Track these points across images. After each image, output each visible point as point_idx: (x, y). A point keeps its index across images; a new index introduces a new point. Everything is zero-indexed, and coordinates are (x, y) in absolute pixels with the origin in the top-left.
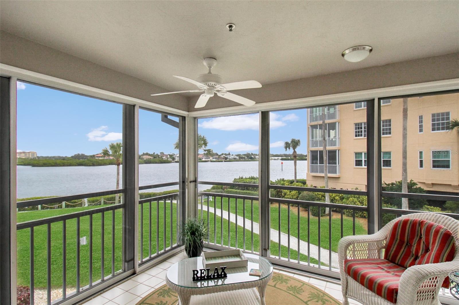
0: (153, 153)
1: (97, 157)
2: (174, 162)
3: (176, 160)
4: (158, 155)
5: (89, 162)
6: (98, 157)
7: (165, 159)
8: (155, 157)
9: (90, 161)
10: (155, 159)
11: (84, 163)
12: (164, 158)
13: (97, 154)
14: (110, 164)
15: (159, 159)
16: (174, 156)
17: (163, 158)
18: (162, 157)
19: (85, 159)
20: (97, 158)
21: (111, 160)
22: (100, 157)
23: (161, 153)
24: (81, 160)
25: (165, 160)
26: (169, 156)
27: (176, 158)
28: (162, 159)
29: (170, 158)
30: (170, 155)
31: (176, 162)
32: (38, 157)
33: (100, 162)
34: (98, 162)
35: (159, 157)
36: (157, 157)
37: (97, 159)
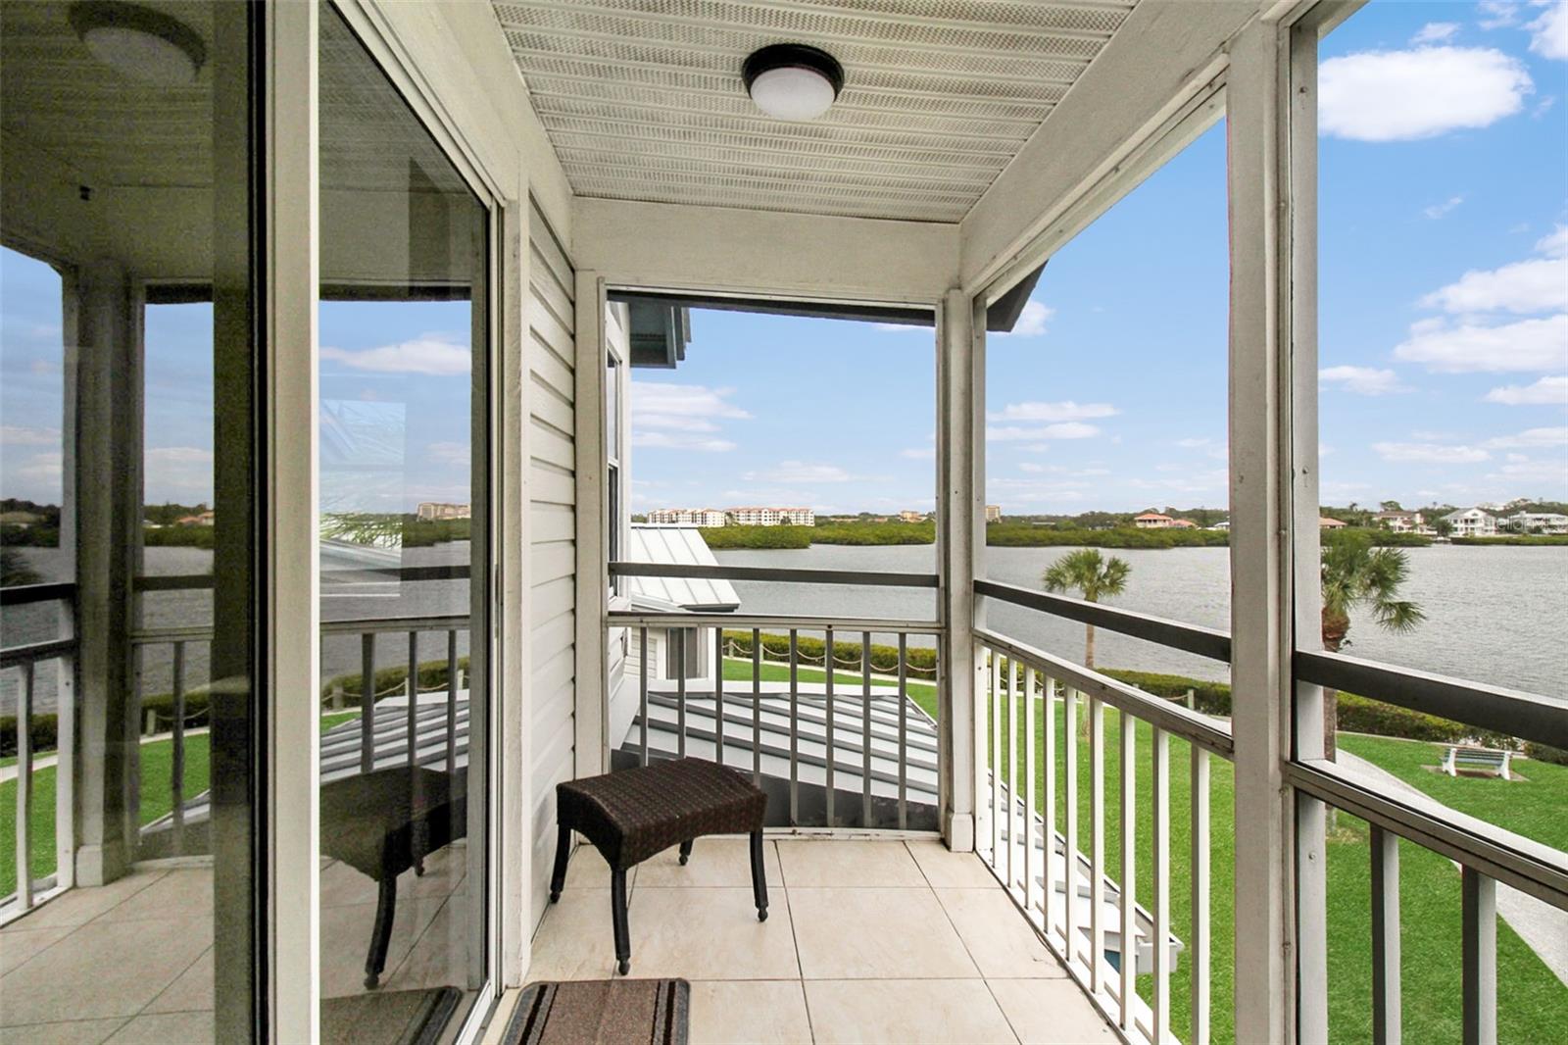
0: (1346, 506)
1: (1141, 521)
2: (1445, 542)
3: (1460, 534)
4: (1367, 515)
5: (1117, 537)
6: (1145, 521)
7: (1401, 528)
8: (1351, 523)
9: (1120, 534)
10: (1353, 529)
11: (1103, 540)
12: (1396, 523)
13: (1146, 512)
14: (1177, 545)
15: (1371, 530)
16: (1449, 518)
17: (1391, 524)
18: (1384, 521)
19: (1110, 525)
20: (1140, 525)
21: (1181, 529)
22: (1150, 521)
23: (1383, 504)
24: (1099, 529)
25: (1398, 536)
26: (1418, 519)
27: (1460, 525)
28: (1387, 527)
29: (1425, 527)
30: (1424, 512)
31: (1457, 542)
32: (1002, 517)
33: (1147, 537)
34: (1142, 538)
35: (1371, 524)
36: (1364, 522)
37: (1139, 530)
